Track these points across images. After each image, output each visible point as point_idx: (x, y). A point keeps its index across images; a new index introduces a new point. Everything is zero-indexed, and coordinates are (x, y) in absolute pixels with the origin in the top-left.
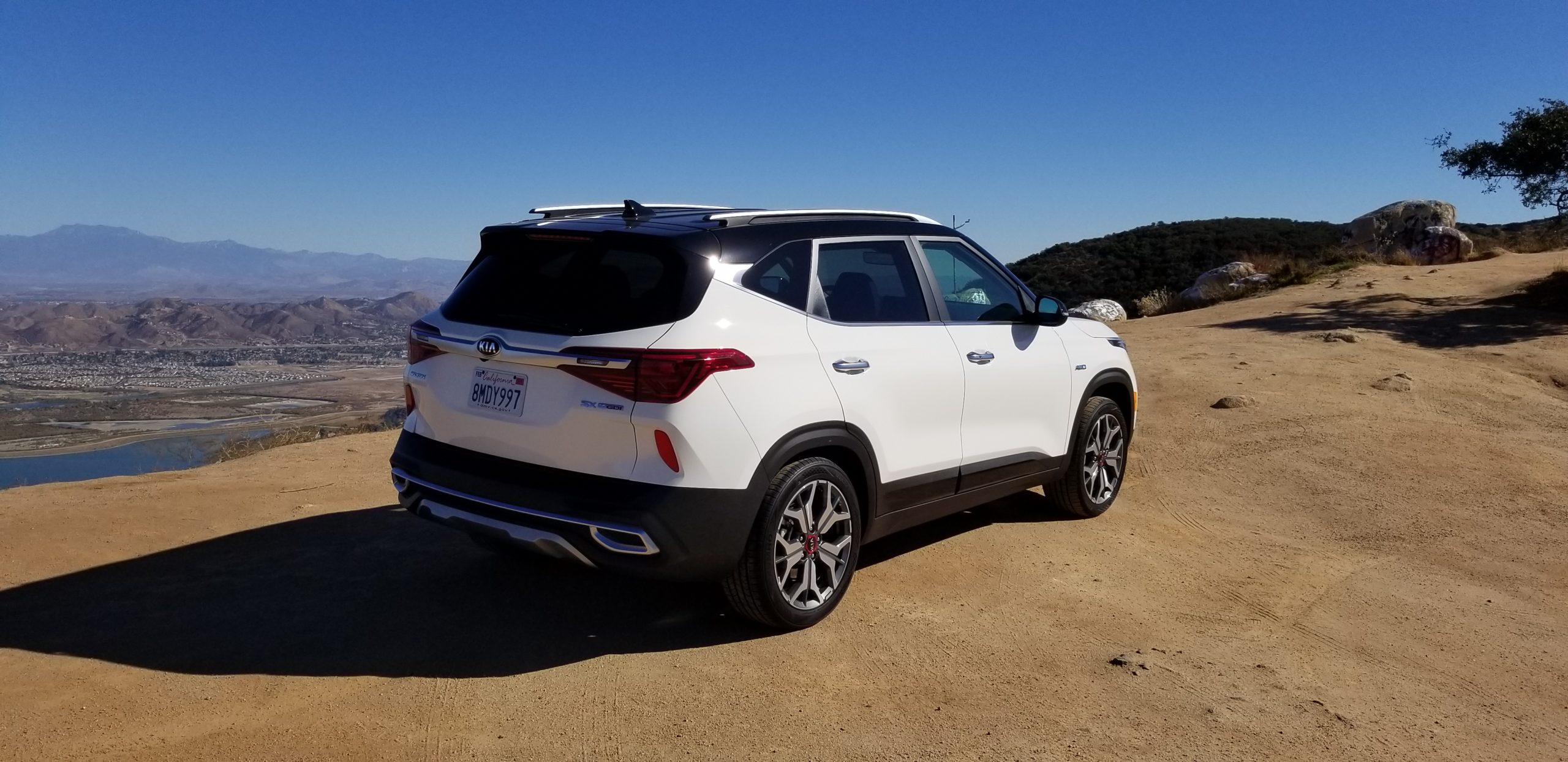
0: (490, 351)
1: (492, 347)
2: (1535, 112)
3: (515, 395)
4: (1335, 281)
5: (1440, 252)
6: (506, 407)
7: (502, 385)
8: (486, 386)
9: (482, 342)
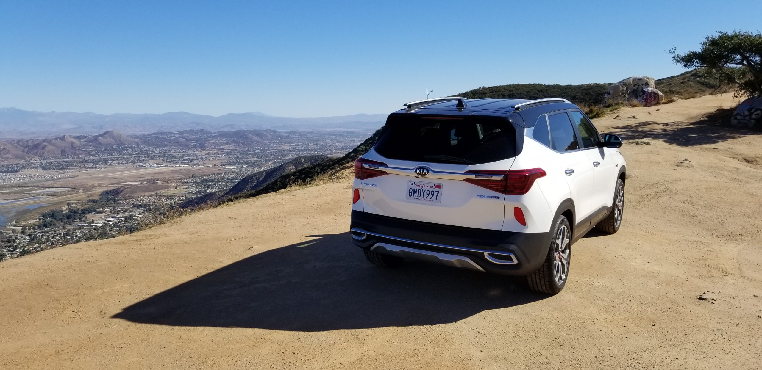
0: (424, 173)
1: (425, 171)
2: (715, 37)
3: (436, 193)
4: (615, 115)
5: (650, 100)
6: (431, 199)
7: (427, 189)
8: (416, 189)
9: (418, 169)
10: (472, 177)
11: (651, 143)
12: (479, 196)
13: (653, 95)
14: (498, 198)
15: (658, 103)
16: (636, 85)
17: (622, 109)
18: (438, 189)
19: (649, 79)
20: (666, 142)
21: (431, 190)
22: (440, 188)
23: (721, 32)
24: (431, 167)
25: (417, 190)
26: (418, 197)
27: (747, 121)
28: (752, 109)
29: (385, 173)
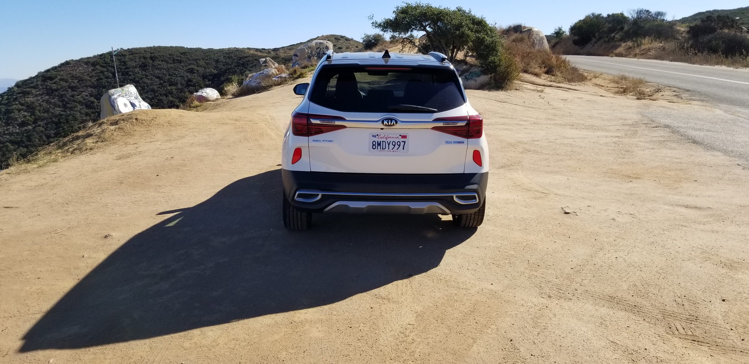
0: (392, 124)
1: (394, 122)
3: (402, 144)
6: (397, 149)
7: (392, 140)
8: (380, 141)
9: (385, 121)
10: (441, 124)
12: (447, 143)
14: (462, 143)
16: (318, 48)
18: (404, 140)
21: (396, 140)
22: (406, 138)
24: (399, 118)
25: (382, 142)
26: (383, 149)
29: (344, 127)
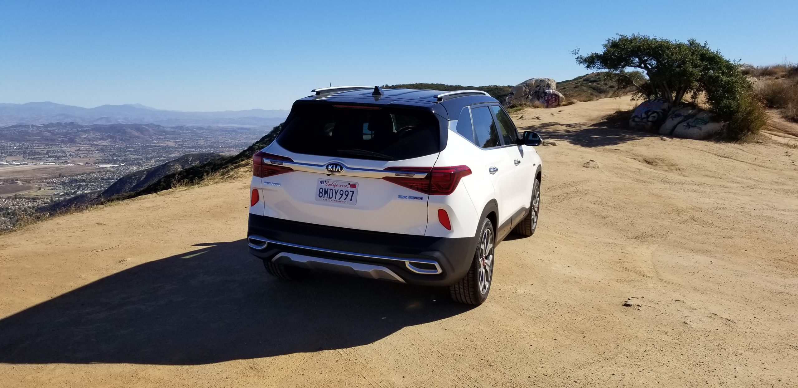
0: (337, 170)
1: (338, 167)
2: (615, 40)
3: (350, 194)
4: (520, 116)
5: (551, 102)
6: (344, 200)
7: (340, 188)
8: (328, 189)
9: (329, 165)
10: (393, 175)
11: (556, 144)
12: (400, 197)
13: (554, 96)
14: (422, 198)
15: (559, 105)
16: (538, 86)
17: (525, 110)
18: (352, 189)
19: (550, 80)
20: (571, 143)
21: (345, 189)
22: (355, 188)
23: (622, 35)
24: (345, 163)
25: (329, 190)
26: (329, 198)
27: (644, 124)
28: (649, 111)
29: (290, 170)
